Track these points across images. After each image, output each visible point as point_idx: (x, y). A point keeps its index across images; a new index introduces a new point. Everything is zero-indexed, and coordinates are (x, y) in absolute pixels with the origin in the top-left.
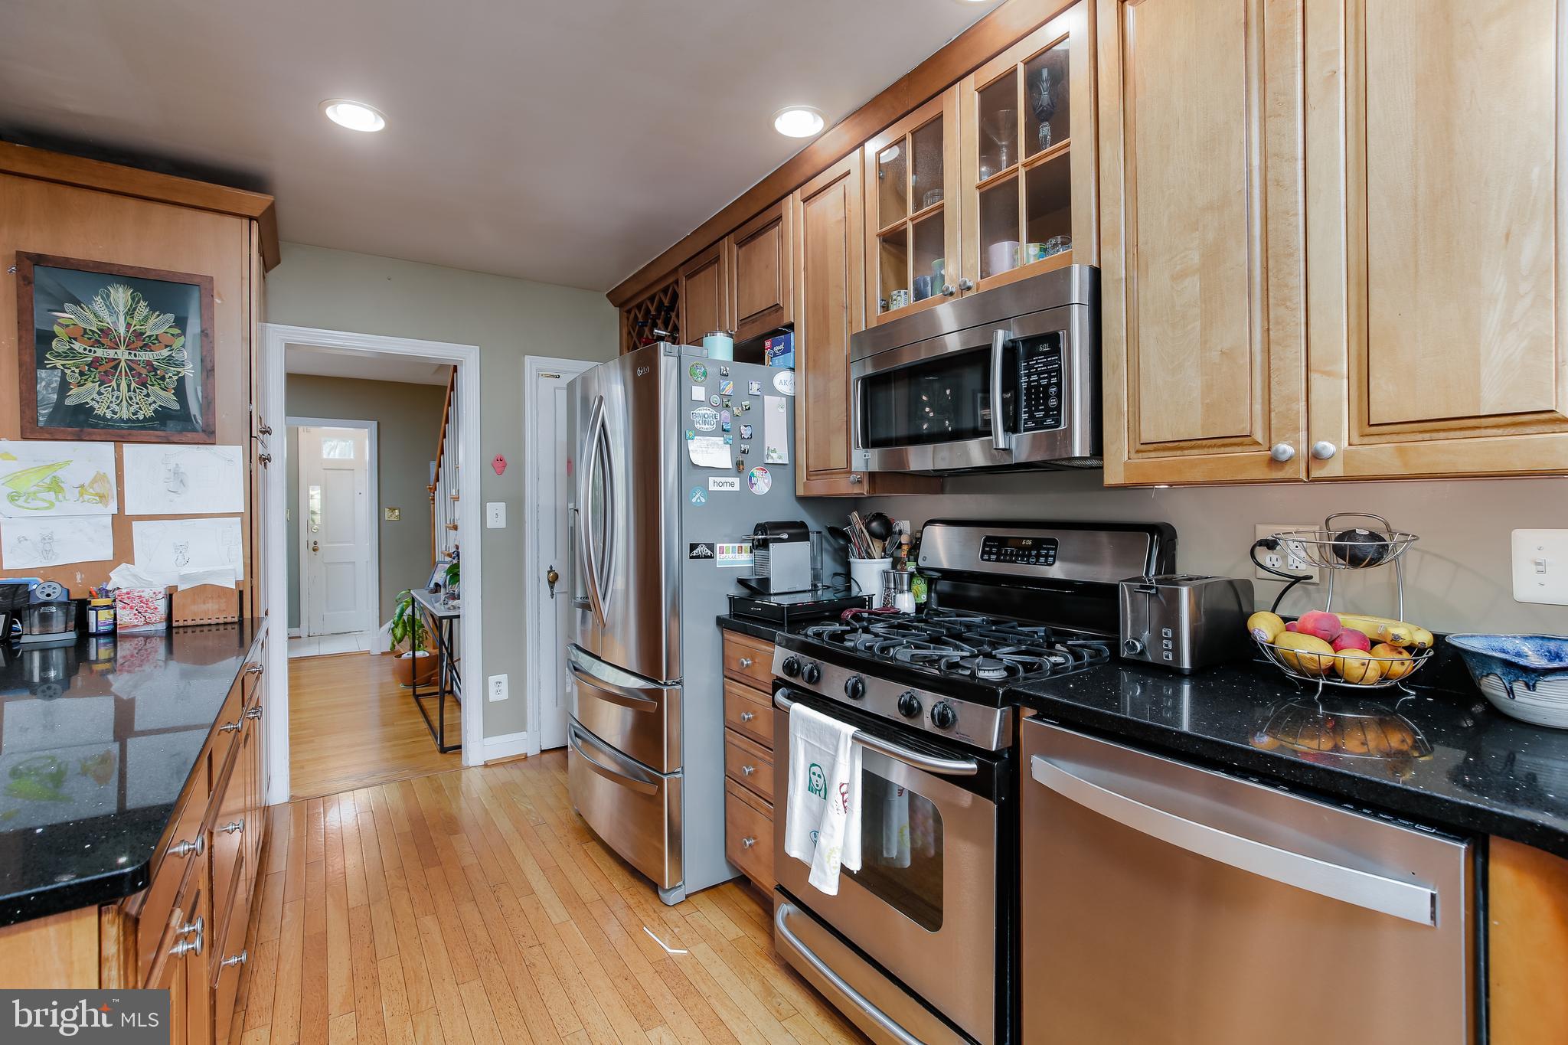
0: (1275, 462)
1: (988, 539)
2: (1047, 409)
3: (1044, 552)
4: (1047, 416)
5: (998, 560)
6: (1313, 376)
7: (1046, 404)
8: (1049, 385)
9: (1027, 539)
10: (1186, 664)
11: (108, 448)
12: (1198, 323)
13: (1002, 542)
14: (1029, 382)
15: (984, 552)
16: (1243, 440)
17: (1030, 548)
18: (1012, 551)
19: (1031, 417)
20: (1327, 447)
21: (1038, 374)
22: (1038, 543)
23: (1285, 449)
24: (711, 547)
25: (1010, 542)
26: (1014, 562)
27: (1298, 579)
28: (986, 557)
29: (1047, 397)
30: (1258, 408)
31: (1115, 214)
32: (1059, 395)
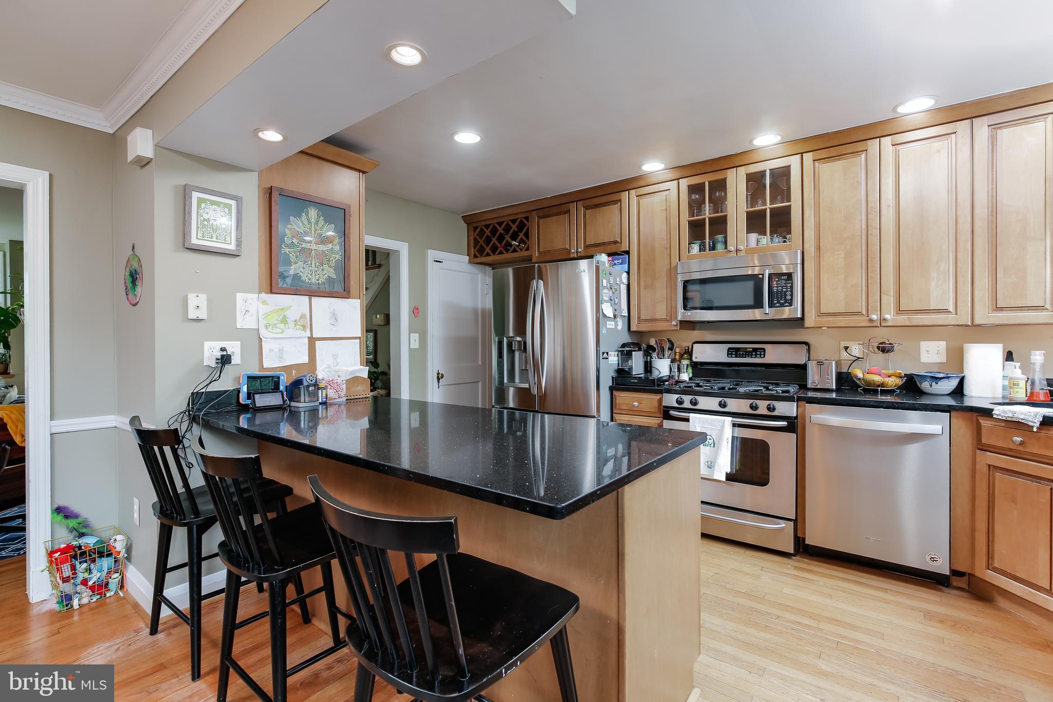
0: (871, 320)
1: (729, 349)
2: (786, 300)
3: (759, 353)
4: (786, 302)
5: (736, 357)
6: (882, 295)
7: (785, 298)
8: (787, 291)
9: (749, 348)
10: (834, 387)
11: (306, 299)
12: (843, 276)
13: (737, 350)
14: (777, 290)
15: (728, 354)
16: (859, 313)
17: (752, 352)
18: (743, 353)
19: (778, 302)
20: (888, 316)
21: (782, 287)
22: (755, 350)
23: (874, 317)
24: (607, 353)
25: (741, 350)
26: (745, 357)
27: (859, 358)
28: (730, 356)
29: (786, 295)
30: (864, 304)
31: (810, 234)
32: (792, 295)
